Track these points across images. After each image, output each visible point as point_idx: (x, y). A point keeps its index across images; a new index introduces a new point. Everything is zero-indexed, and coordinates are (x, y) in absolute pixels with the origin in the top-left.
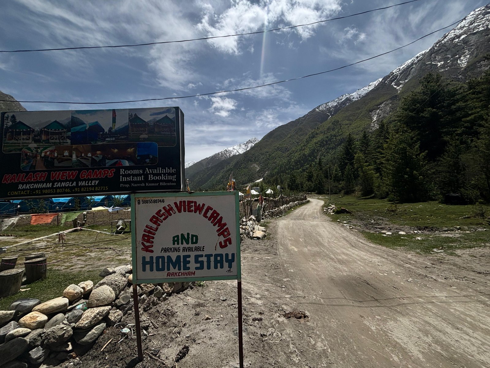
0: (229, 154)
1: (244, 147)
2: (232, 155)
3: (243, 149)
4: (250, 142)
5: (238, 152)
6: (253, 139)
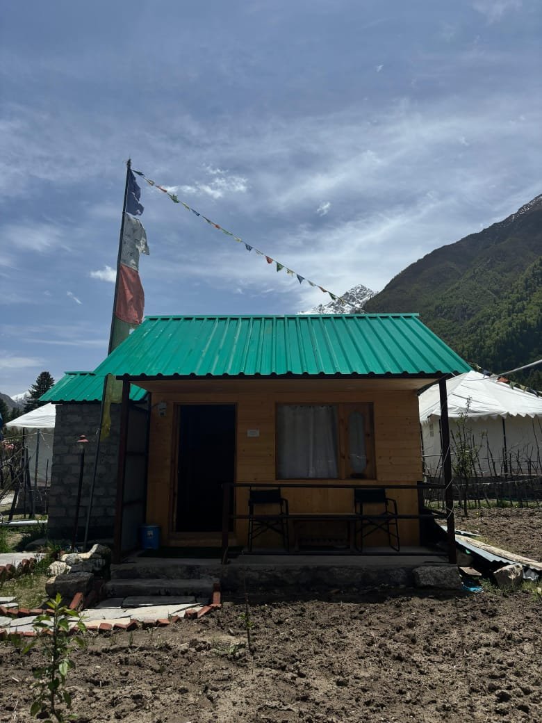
4: (348, 297)
6: (358, 291)
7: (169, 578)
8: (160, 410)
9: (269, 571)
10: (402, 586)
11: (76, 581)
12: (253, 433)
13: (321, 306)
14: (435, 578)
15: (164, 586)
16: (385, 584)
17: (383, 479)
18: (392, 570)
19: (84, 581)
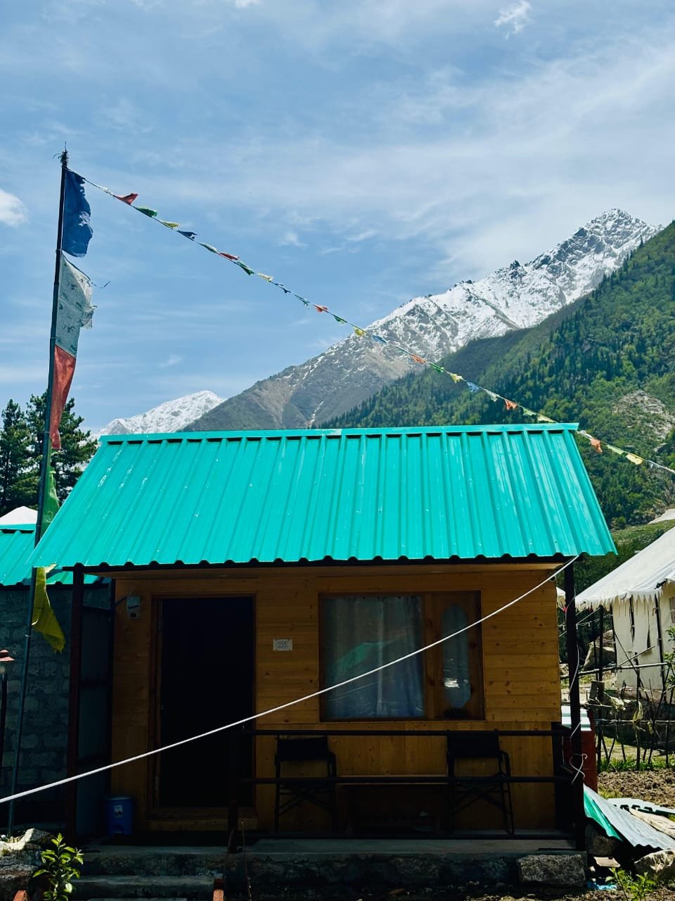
0: (443, 337)
1: (543, 284)
2: (460, 341)
3: (538, 297)
4: (584, 241)
5: (504, 319)
6: (610, 225)
7: (149, 873)
8: (130, 608)
9: (298, 863)
10: (499, 884)
11: (14, 877)
12: (283, 645)
13: (517, 264)
14: (546, 871)
15: (141, 884)
16: (475, 881)
17: (496, 717)
18: (487, 861)
19: (25, 877)
